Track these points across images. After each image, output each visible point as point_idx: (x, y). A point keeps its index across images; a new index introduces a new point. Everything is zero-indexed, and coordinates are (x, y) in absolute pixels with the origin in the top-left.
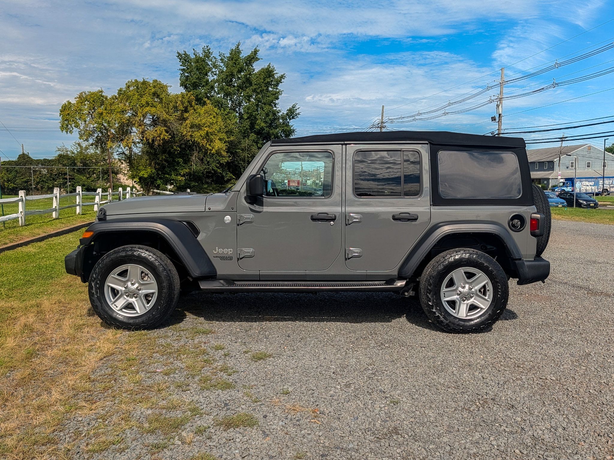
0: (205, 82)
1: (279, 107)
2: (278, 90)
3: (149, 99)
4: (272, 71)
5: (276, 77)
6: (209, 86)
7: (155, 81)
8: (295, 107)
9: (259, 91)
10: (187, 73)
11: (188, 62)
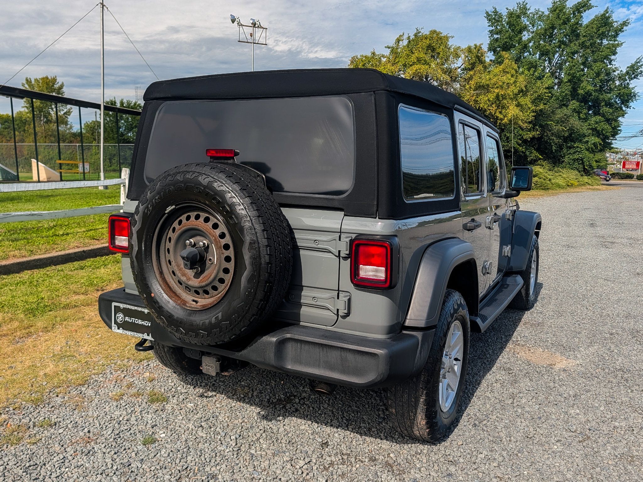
0: (517, 41)
1: (615, 64)
2: (616, 42)
3: (422, 55)
5: (615, 25)
6: (522, 45)
7: (433, 32)
8: (639, 62)
9: (588, 44)
10: (497, 34)
11: (498, 21)
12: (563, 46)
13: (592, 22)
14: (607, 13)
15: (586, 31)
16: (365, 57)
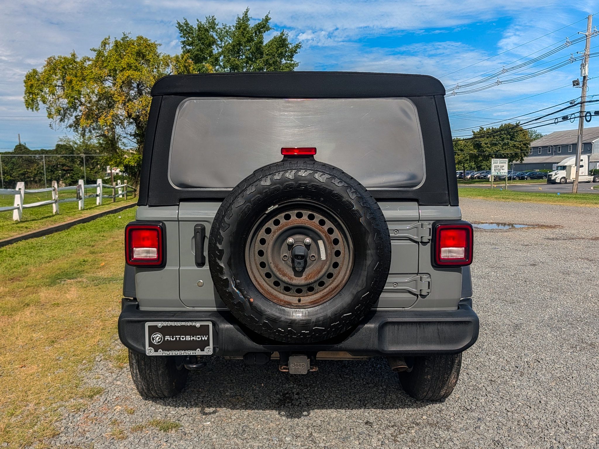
0: (208, 54)
2: (293, 62)
3: (132, 61)
4: (285, 40)
5: (290, 46)
6: (213, 58)
7: (140, 38)
9: (271, 62)
10: (189, 45)
11: (189, 33)
12: (250, 62)
13: (272, 42)
14: (284, 35)
15: (269, 50)
16: (64, 58)
